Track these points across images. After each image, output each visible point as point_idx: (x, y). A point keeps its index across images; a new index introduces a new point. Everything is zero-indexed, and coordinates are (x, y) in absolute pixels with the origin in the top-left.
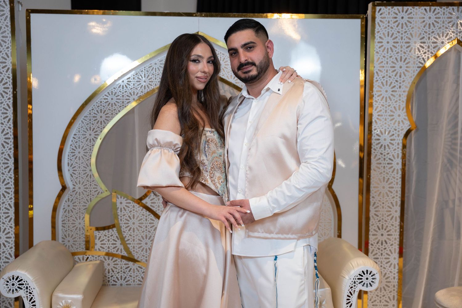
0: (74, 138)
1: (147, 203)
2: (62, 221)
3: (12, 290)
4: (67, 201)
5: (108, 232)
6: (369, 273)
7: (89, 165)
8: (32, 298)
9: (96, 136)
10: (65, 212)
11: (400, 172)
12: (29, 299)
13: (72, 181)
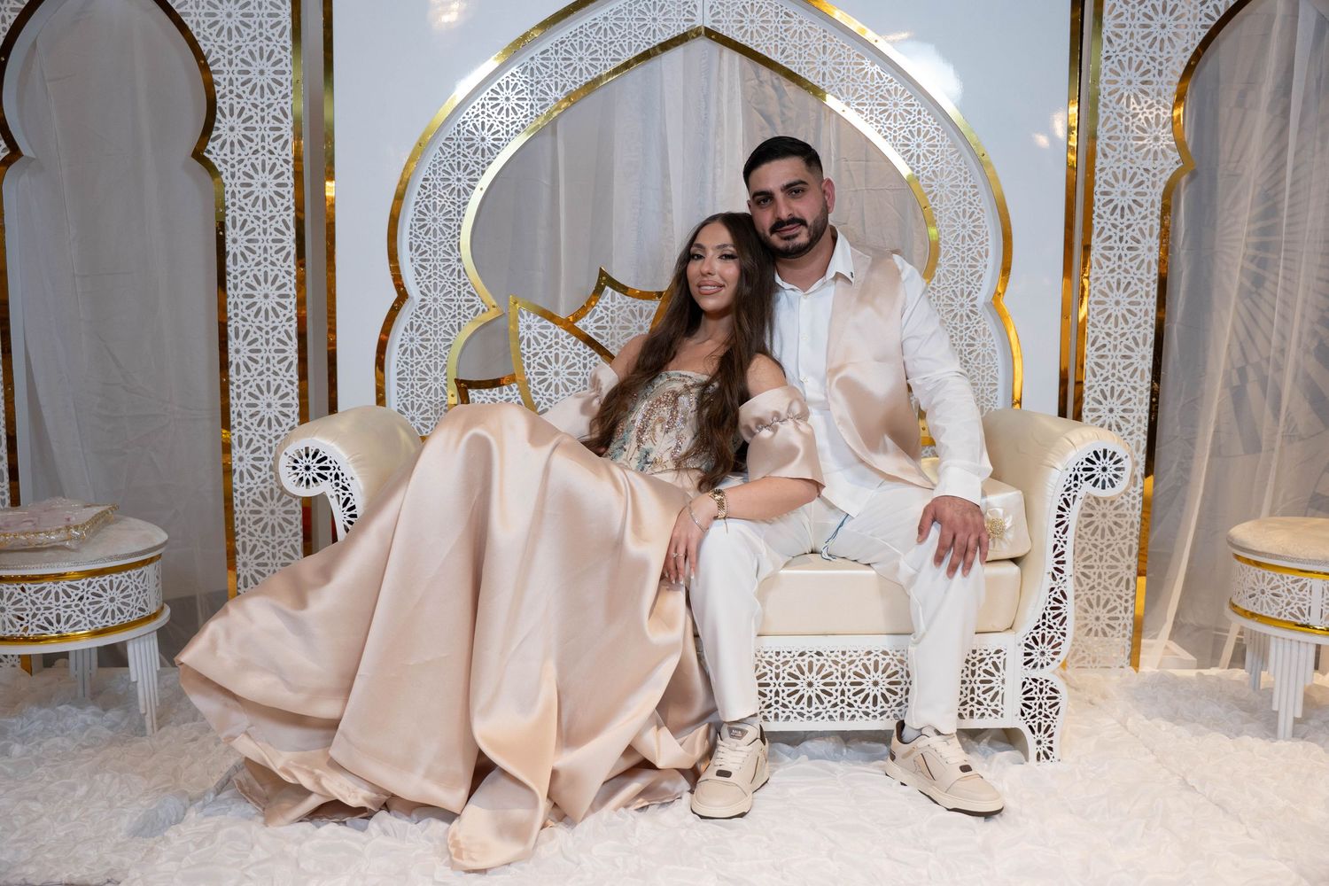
0: (422, 186)
1: (586, 327)
2: (398, 374)
3: (305, 479)
4: (408, 328)
5: (501, 392)
6: (1109, 455)
7: (456, 248)
8: (348, 499)
9: (472, 183)
10: (403, 354)
11: (1155, 269)
12: (342, 502)
13: (418, 283)
